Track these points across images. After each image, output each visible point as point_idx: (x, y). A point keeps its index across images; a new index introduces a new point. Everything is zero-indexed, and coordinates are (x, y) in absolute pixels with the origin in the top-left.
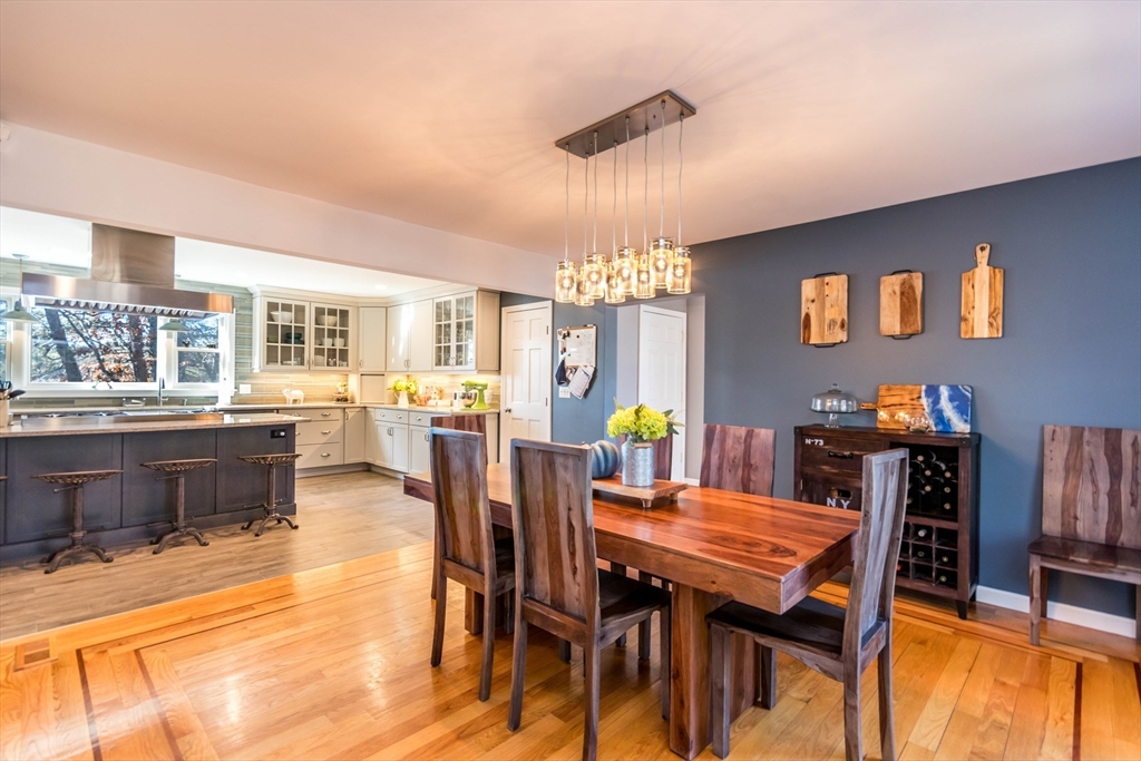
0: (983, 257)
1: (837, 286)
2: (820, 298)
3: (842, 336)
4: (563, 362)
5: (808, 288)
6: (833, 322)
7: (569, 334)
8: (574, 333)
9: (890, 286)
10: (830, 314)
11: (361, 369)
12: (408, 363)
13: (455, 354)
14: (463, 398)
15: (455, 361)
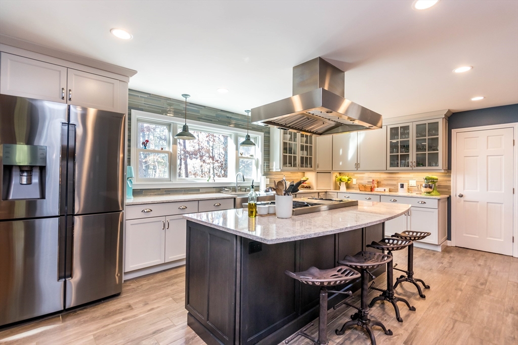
11: (317, 169)
12: (357, 165)
13: (415, 160)
14: (426, 187)
15: (415, 164)
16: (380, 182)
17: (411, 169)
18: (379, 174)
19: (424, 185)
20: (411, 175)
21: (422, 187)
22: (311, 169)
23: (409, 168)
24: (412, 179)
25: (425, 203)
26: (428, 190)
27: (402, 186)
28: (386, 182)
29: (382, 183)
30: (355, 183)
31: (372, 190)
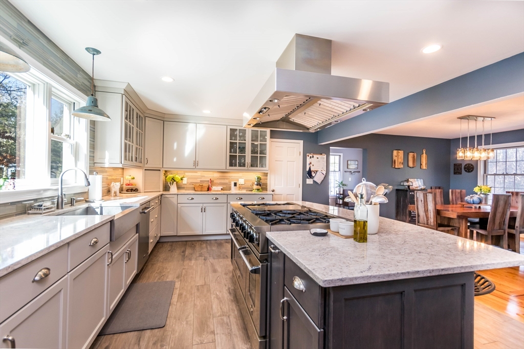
0: (424, 152)
1: (401, 153)
2: (397, 156)
3: (402, 166)
4: (310, 168)
5: (395, 152)
6: (400, 162)
7: (313, 157)
8: (315, 156)
9: (411, 155)
10: (400, 160)
11: (146, 166)
12: (196, 164)
13: (250, 161)
14: (257, 185)
15: (249, 165)
16: (213, 181)
17: (247, 169)
18: (212, 173)
19: (256, 183)
20: (240, 174)
21: (254, 185)
22: (140, 165)
23: (246, 168)
24: (241, 177)
25: (263, 198)
26: (259, 187)
27: (235, 184)
28: (218, 181)
29: (215, 182)
30: (186, 183)
31: (209, 189)
